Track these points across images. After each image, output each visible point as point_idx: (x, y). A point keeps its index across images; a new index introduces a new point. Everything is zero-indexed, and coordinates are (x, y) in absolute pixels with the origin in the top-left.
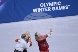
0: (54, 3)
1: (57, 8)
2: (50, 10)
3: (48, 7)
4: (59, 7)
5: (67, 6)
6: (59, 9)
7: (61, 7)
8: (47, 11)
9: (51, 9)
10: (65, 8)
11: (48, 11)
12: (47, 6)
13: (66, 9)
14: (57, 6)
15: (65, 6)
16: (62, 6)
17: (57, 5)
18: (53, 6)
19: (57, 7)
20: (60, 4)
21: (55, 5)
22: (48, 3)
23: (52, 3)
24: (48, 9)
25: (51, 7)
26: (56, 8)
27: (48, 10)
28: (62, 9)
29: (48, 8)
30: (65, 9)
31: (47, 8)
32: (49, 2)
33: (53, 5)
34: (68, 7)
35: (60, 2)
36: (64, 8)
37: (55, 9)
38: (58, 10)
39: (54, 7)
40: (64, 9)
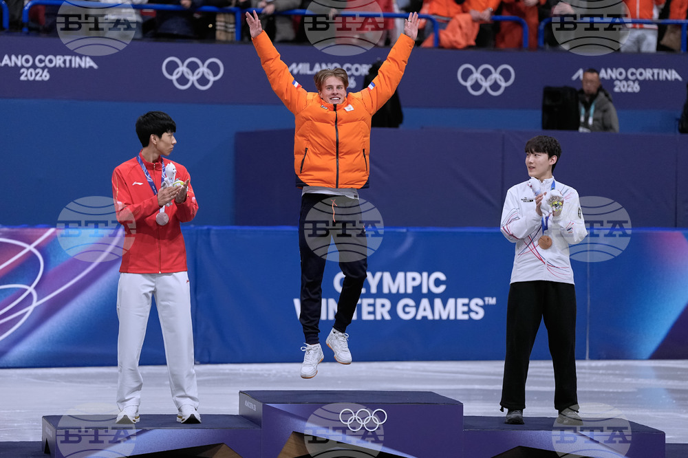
0: (410, 275)
1: (425, 310)
2: (387, 317)
3: (375, 296)
4: (438, 302)
5: (480, 302)
6: (437, 317)
7: (445, 304)
8: (371, 317)
9: (393, 311)
10: (470, 310)
11: (379, 317)
12: (374, 290)
13: (473, 316)
14: (425, 296)
15: (466, 301)
16: (451, 302)
17: (425, 290)
18: (406, 295)
19: (425, 302)
20: (442, 288)
21: (414, 288)
22: (378, 275)
23: (401, 275)
24: (374, 305)
25: (395, 298)
26: (417, 306)
27: (373, 313)
28: (452, 317)
29: (379, 301)
30: (466, 317)
31: (371, 301)
32: (383, 270)
33: (402, 291)
34: (485, 307)
35: (442, 277)
36: (461, 309)
37: (413, 311)
38: (430, 317)
39: (411, 302)
40: (461, 317)
